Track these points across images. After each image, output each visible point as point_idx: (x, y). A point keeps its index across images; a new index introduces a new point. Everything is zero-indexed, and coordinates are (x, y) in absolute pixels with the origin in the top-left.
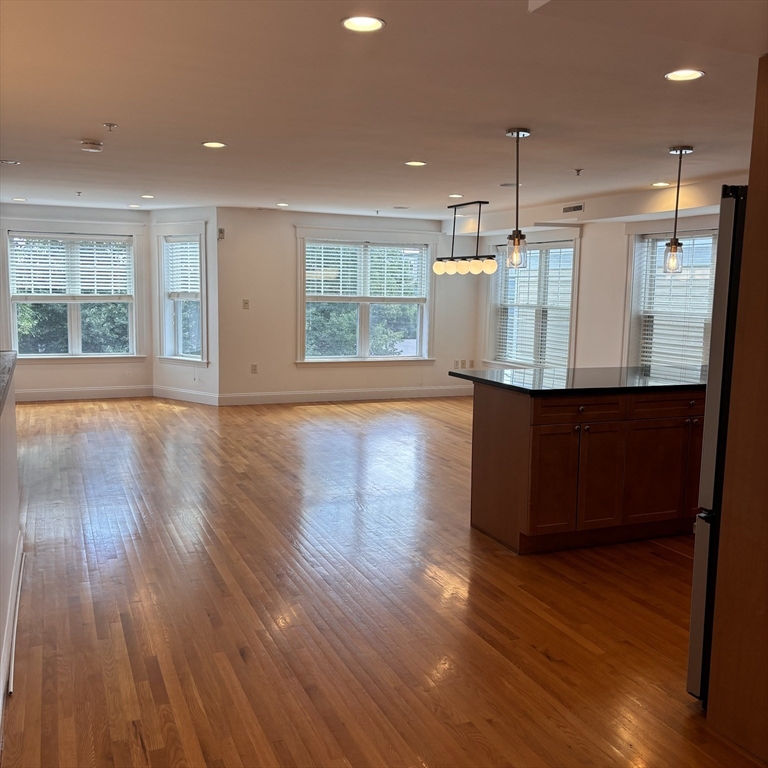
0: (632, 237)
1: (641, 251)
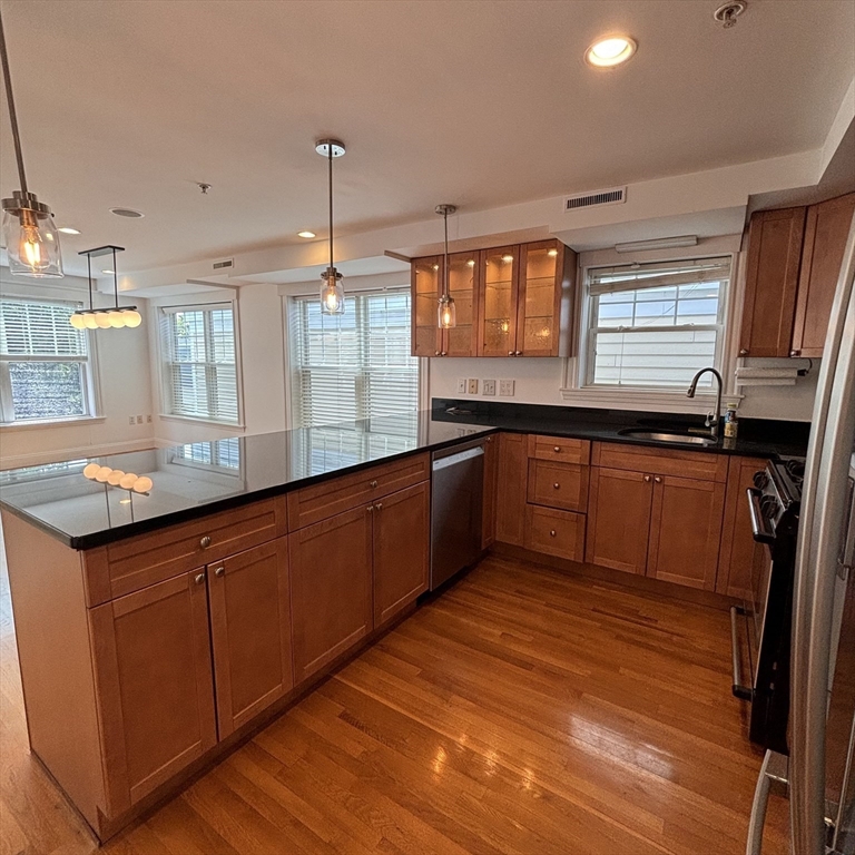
0: (285, 298)
1: (294, 311)
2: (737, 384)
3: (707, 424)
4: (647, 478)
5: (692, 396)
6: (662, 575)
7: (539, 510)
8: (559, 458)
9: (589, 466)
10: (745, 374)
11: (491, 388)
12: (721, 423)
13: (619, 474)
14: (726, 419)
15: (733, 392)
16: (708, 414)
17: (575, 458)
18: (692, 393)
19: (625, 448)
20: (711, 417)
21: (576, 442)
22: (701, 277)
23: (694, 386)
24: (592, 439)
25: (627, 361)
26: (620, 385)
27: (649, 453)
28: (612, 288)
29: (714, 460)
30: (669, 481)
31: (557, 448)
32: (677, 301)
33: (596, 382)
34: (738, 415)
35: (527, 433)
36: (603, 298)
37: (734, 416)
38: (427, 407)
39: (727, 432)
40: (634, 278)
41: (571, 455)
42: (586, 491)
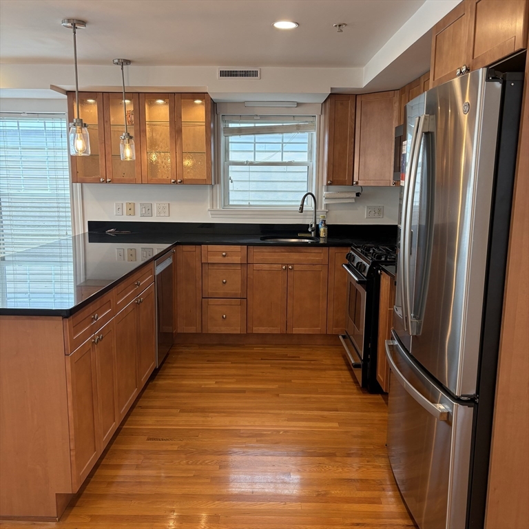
2: (324, 202)
3: (310, 230)
4: (284, 267)
5: (302, 212)
6: (296, 330)
7: (212, 301)
8: (226, 260)
9: (246, 264)
10: (328, 196)
11: (149, 210)
12: (317, 228)
13: (266, 267)
14: (320, 226)
15: (322, 208)
16: (310, 223)
17: (237, 259)
18: (301, 210)
19: (268, 249)
20: (312, 225)
21: (238, 248)
22: (298, 128)
23: (302, 205)
24: (248, 245)
25: (253, 186)
26: (250, 206)
27: (283, 250)
28: (240, 131)
29: (321, 251)
30: (297, 267)
31: (224, 254)
32: (283, 143)
33: (231, 203)
34: (328, 223)
35: (200, 244)
36: (232, 139)
37: (325, 223)
38: (83, 229)
39: (322, 234)
40: (252, 125)
41: (234, 258)
42: (246, 282)
